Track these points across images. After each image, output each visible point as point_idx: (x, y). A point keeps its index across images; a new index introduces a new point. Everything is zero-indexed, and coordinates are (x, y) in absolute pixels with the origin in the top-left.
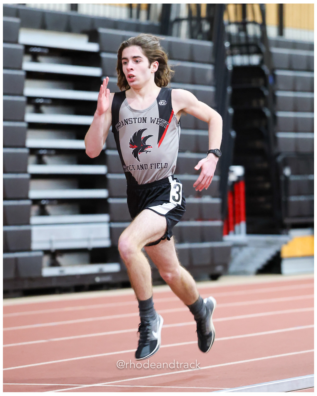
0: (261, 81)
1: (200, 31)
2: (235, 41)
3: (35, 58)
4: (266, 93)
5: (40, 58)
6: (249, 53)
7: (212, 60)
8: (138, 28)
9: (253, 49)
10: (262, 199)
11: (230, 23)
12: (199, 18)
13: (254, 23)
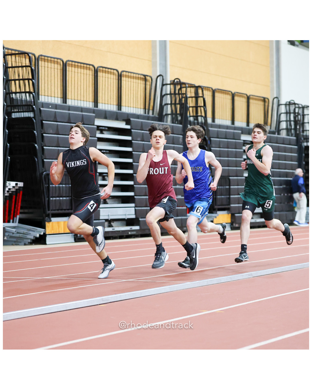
1: (177, 120)
3: (102, 132)
5: (104, 132)
7: (182, 133)
8: (148, 118)
11: (190, 116)
12: (176, 114)
13: (201, 116)
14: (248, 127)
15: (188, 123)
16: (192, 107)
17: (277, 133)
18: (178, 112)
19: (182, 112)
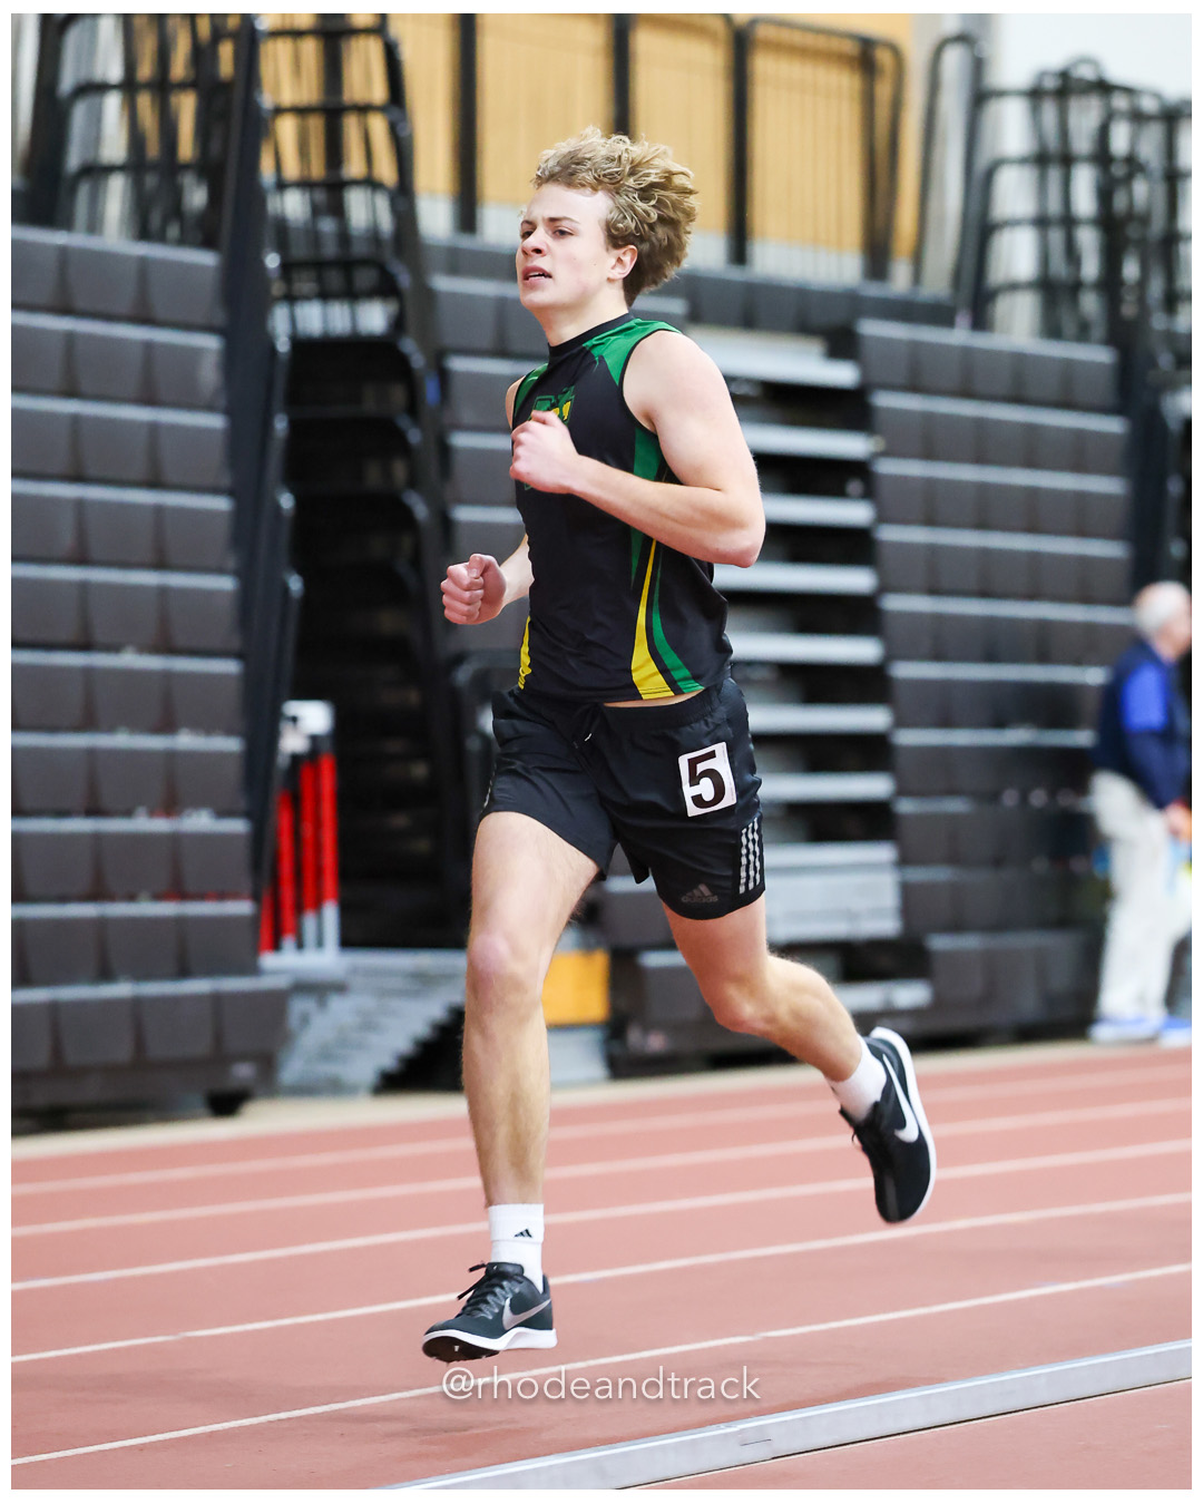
0: (398, 394)
1: (176, 210)
2: (300, 251)
4: (414, 436)
6: (352, 295)
7: (220, 318)
9: (365, 278)
10: (400, 821)
11: (282, 185)
12: (170, 166)
13: (371, 183)
14: (736, 274)
15: (269, 235)
16: (301, 111)
17: (963, 320)
18: (186, 148)
19: (215, 147)
